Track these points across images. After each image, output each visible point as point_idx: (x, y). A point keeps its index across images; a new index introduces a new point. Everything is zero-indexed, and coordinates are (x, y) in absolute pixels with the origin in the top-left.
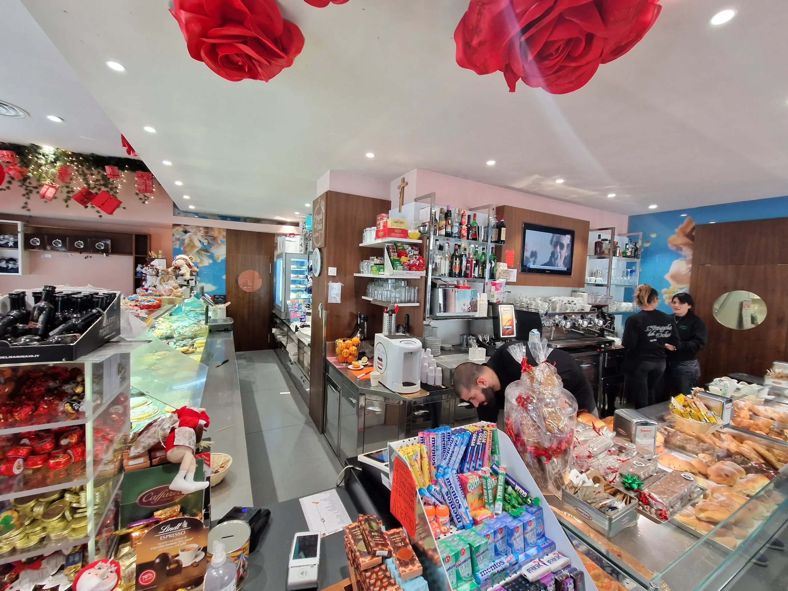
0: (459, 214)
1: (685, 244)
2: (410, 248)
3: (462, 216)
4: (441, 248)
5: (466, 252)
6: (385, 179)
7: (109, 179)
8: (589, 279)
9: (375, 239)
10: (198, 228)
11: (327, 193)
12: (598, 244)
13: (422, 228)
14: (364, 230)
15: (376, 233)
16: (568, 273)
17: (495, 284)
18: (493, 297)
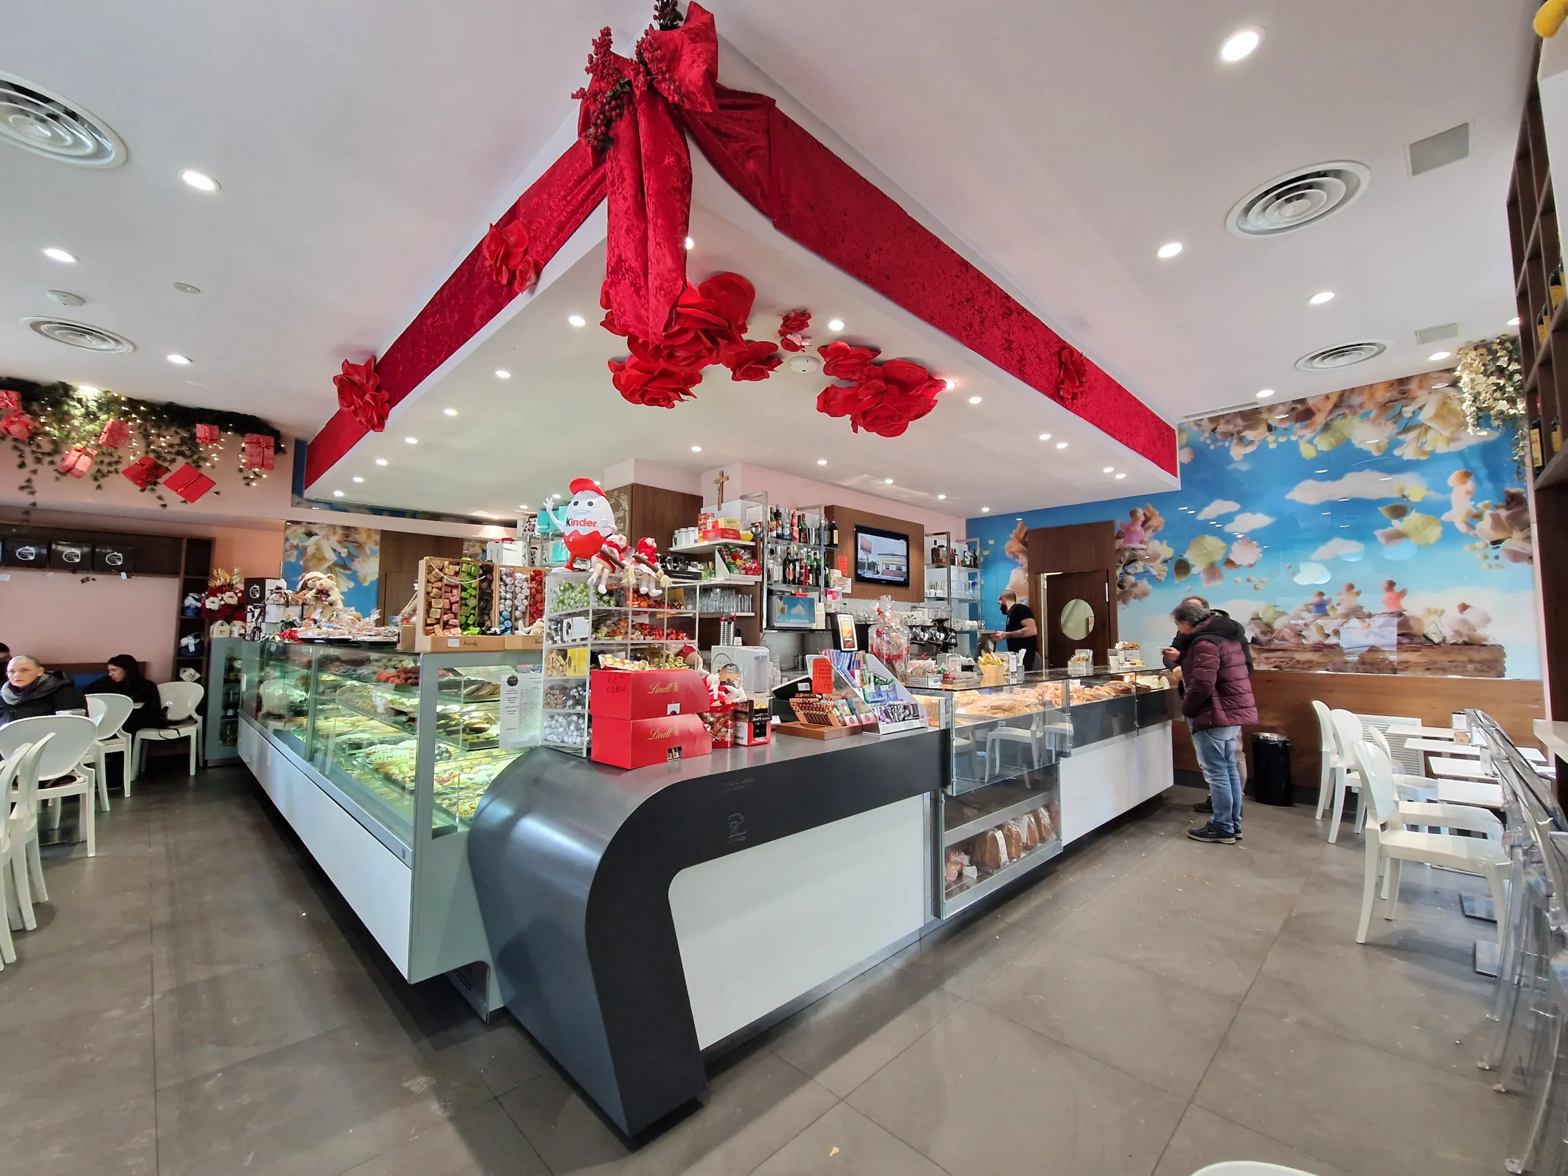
0: (789, 514)
1: (1021, 552)
2: (743, 551)
3: (792, 516)
4: (772, 552)
5: (799, 557)
6: (696, 471)
7: (197, 446)
8: (929, 592)
9: (696, 541)
10: (333, 527)
11: (632, 485)
12: (935, 552)
13: (754, 529)
14: (676, 532)
15: (701, 535)
16: (905, 584)
17: (831, 593)
18: (830, 606)
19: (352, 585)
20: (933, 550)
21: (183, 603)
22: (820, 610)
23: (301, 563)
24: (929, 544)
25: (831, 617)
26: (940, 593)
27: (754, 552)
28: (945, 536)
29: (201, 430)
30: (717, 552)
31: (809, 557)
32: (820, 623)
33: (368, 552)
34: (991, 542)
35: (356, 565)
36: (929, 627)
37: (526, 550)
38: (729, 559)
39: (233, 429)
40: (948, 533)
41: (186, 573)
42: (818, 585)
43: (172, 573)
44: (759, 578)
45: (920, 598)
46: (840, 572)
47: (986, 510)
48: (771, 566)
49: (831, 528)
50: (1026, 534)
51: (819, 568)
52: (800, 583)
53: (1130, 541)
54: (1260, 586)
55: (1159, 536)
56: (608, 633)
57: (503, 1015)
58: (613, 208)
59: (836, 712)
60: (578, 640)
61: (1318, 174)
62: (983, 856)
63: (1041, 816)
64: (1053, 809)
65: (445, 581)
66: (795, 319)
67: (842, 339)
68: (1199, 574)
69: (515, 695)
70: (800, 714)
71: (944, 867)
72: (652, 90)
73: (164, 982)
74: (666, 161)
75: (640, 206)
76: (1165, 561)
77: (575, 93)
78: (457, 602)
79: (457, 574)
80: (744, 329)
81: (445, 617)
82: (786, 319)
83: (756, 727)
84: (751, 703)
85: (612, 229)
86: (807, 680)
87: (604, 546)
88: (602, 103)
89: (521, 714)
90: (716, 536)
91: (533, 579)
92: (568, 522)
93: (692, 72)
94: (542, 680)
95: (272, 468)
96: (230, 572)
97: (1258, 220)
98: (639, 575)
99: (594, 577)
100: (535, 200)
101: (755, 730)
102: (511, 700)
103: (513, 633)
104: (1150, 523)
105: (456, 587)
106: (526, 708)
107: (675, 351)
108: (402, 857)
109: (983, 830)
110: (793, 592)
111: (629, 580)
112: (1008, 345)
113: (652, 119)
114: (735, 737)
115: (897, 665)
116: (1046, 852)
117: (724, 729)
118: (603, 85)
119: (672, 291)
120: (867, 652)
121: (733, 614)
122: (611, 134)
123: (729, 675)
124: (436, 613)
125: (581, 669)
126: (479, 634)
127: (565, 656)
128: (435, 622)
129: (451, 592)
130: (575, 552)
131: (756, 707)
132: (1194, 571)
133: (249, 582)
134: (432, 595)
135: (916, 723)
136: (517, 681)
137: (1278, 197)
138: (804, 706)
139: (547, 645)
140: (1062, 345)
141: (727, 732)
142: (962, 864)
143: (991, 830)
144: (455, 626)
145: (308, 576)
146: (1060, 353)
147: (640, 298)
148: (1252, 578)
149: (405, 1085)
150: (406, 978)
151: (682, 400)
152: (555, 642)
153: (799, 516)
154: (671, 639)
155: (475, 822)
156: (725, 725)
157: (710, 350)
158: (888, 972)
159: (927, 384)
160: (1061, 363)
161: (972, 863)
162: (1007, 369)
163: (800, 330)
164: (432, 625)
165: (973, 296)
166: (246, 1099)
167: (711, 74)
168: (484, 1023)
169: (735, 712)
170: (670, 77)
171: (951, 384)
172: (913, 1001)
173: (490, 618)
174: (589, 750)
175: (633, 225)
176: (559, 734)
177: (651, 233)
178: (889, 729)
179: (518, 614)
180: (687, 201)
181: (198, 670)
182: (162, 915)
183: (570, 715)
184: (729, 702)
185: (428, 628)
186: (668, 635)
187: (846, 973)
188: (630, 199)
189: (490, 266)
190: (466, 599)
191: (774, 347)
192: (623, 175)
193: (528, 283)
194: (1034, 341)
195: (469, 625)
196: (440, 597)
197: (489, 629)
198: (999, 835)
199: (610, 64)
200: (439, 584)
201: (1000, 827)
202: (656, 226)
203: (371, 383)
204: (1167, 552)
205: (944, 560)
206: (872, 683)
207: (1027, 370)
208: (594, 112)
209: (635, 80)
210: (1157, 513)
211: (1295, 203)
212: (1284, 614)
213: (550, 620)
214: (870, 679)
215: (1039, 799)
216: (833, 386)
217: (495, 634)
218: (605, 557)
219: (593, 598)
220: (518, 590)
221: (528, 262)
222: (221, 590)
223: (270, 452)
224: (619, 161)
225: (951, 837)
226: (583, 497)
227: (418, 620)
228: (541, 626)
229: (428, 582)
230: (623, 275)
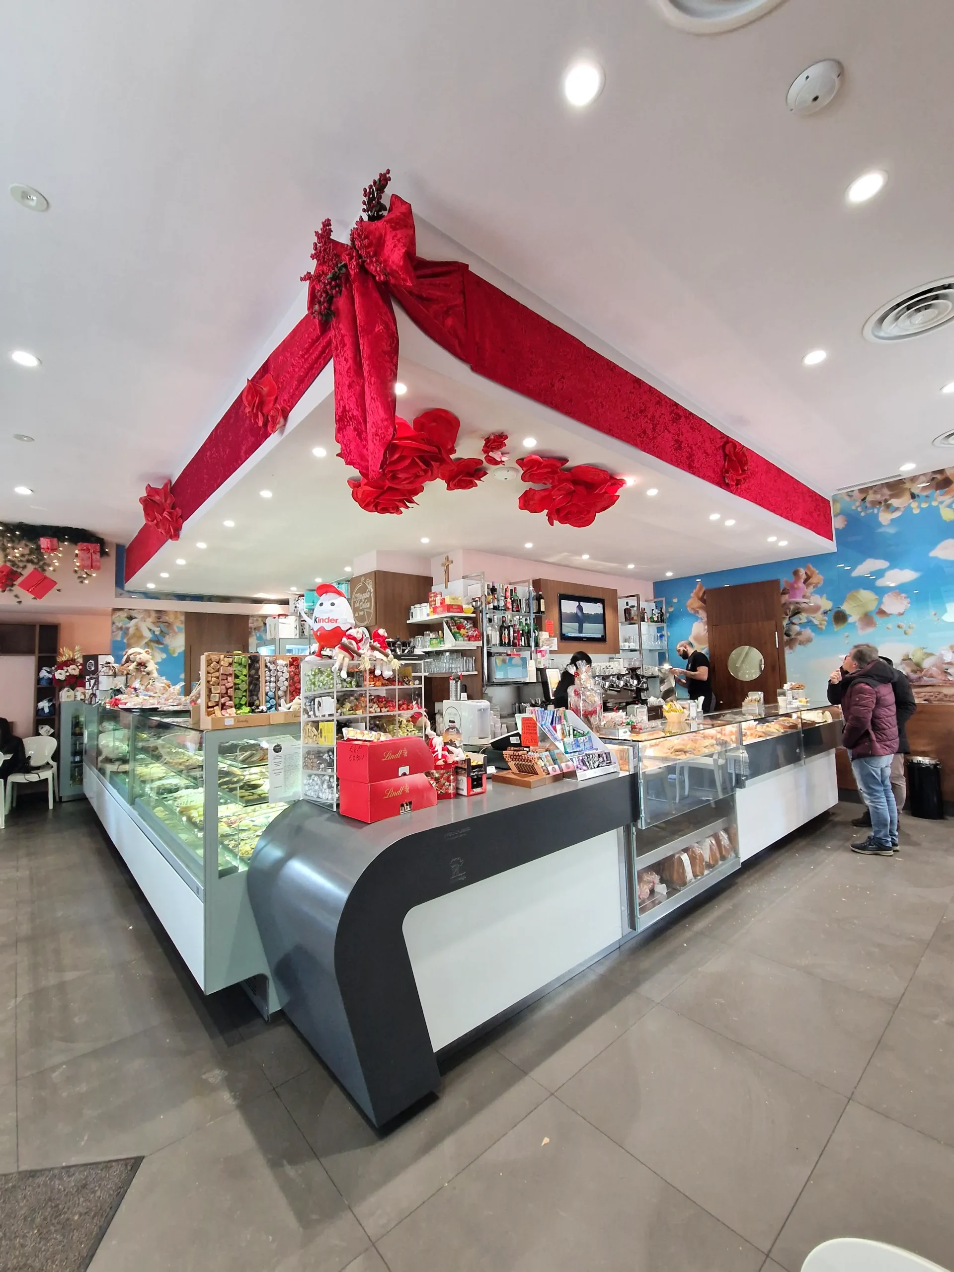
0: (503, 589)
1: (700, 608)
2: (466, 622)
3: (506, 590)
4: (490, 620)
5: (512, 624)
6: (425, 557)
7: (42, 555)
8: (623, 645)
9: (428, 615)
10: (148, 612)
11: (375, 572)
12: (627, 611)
13: (474, 603)
14: (412, 607)
15: (432, 610)
16: (603, 639)
17: (540, 651)
18: (540, 663)
19: (164, 656)
20: (625, 610)
21: (38, 675)
22: (532, 666)
23: (125, 641)
24: (622, 605)
25: (541, 672)
26: (633, 646)
27: (475, 622)
28: (636, 598)
29: (44, 542)
30: (445, 624)
31: (520, 623)
32: (532, 677)
33: (176, 629)
34: (675, 600)
35: (167, 640)
36: (623, 675)
37: (297, 623)
38: (455, 629)
39: (70, 540)
40: (638, 596)
41: (40, 652)
42: (529, 646)
43: (30, 652)
44: (480, 643)
45: (616, 650)
46: (547, 633)
47: (669, 574)
48: (489, 632)
49: (538, 598)
50: (704, 593)
51: (529, 632)
52: (514, 645)
53: (794, 596)
54: (910, 631)
55: (820, 592)
56: (352, 707)
57: (281, 1016)
58: (337, 367)
59: (541, 763)
60: (327, 716)
61: (944, 287)
62: (671, 876)
63: (721, 838)
64: (732, 831)
65: (221, 671)
66: (494, 441)
67: (535, 453)
68: (855, 623)
69: (280, 760)
70: (512, 764)
71: (638, 887)
72: (363, 269)
73: (25, 987)
74: (376, 330)
75: (359, 365)
76: (825, 613)
77: (303, 276)
78: (231, 688)
79: (230, 664)
80: (453, 451)
81: (223, 700)
82: (488, 440)
83: (473, 780)
84: (469, 761)
85: (337, 384)
86: (517, 735)
87: (344, 640)
88: (324, 283)
89: (285, 775)
90: (444, 611)
91: (291, 664)
92: (315, 620)
93: (395, 255)
94: (301, 746)
95: (98, 568)
96: (73, 650)
97: (890, 328)
98: (374, 660)
99: (337, 666)
100: (281, 357)
101: (472, 782)
102: (277, 764)
103: (276, 709)
104: (810, 581)
105: (231, 675)
106: (289, 769)
107: (398, 474)
108: (197, 892)
109: (671, 854)
110: (509, 653)
111: (366, 665)
112: (679, 445)
113: (364, 295)
114: (457, 789)
115: (592, 720)
116: (726, 869)
117: (447, 783)
118: (325, 268)
119: (385, 437)
120: (567, 708)
121: (459, 674)
122: (333, 308)
123: (452, 736)
124: (215, 698)
125: (329, 739)
126: (249, 712)
127: (317, 729)
128: (214, 704)
129: (227, 679)
130: (322, 643)
131: (473, 764)
132: (850, 620)
133: (86, 658)
134: (211, 683)
135: (611, 769)
136: (281, 748)
137: (909, 308)
138: (514, 757)
139: (303, 718)
140: (725, 439)
141: (450, 785)
142: (653, 882)
143: (678, 853)
144: (231, 707)
145: (130, 651)
146: (724, 447)
147: (362, 440)
148: (902, 624)
149: (204, 1077)
150: (203, 989)
151: (407, 507)
152: (309, 716)
153: (511, 590)
154: (403, 709)
155: (253, 860)
156: (448, 780)
157: (426, 471)
158: (592, 977)
159: (609, 483)
160: (725, 455)
161: (662, 881)
162: (678, 466)
163: (499, 448)
164: (213, 707)
165: (645, 408)
166: (83, 1088)
167: (410, 254)
168: (266, 1022)
169: (456, 769)
170: (377, 261)
171: (630, 481)
172: (614, 1002)
173: (258, 699)
174: (338, 805)
175: (353, 381)
176: (315, 791)
177: (367, 389)
178: (587, 776)
179: (280, 693)
180: (394, 361)
181: (52, 727)
182: (25, 929)
183: (324, 775)
184: (450, 761)
185: (209, 709)
186: (400, 706)
187: (558, 979)
188: (350, 361)
189: (249, 412)
190: (238, 684)
191: (480, 462)
192: (344, 341)
193: (278, 426)
194: (700, 439)
195: (242, 705)
196: (218, 684)
197: (258, 707)
198: (685, 857)
199: (330, 250)
200: (217, 674)
201: (685, 850)
202: (370, 383)
203: (168, 502)
204: (826, 604)
205: (635, 618)
206: (572, 736)
207: (696, 464)
208: (319, 291)
209: (350, 263)
210: (817, 572)
211: (924, 312)
212: (931, 654)
213: (306, 698)
214: (569, 731)
215: (718, 825)
216: (530, 489)
217: (262, 711)
218: (345, 648)
219: (337, 680)
220: (280, 674)
221: (277, 409)
222: (67, 663)
223: (97, 557)
224: (340, 329)
225: (642, 862)
226: (327, 598)
227: (202, 701)
228: (299, 702)
229: (208, 673)
230: (348, 422)
